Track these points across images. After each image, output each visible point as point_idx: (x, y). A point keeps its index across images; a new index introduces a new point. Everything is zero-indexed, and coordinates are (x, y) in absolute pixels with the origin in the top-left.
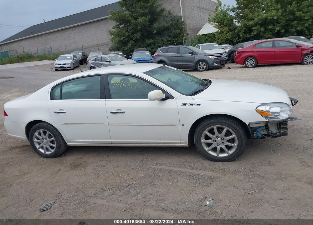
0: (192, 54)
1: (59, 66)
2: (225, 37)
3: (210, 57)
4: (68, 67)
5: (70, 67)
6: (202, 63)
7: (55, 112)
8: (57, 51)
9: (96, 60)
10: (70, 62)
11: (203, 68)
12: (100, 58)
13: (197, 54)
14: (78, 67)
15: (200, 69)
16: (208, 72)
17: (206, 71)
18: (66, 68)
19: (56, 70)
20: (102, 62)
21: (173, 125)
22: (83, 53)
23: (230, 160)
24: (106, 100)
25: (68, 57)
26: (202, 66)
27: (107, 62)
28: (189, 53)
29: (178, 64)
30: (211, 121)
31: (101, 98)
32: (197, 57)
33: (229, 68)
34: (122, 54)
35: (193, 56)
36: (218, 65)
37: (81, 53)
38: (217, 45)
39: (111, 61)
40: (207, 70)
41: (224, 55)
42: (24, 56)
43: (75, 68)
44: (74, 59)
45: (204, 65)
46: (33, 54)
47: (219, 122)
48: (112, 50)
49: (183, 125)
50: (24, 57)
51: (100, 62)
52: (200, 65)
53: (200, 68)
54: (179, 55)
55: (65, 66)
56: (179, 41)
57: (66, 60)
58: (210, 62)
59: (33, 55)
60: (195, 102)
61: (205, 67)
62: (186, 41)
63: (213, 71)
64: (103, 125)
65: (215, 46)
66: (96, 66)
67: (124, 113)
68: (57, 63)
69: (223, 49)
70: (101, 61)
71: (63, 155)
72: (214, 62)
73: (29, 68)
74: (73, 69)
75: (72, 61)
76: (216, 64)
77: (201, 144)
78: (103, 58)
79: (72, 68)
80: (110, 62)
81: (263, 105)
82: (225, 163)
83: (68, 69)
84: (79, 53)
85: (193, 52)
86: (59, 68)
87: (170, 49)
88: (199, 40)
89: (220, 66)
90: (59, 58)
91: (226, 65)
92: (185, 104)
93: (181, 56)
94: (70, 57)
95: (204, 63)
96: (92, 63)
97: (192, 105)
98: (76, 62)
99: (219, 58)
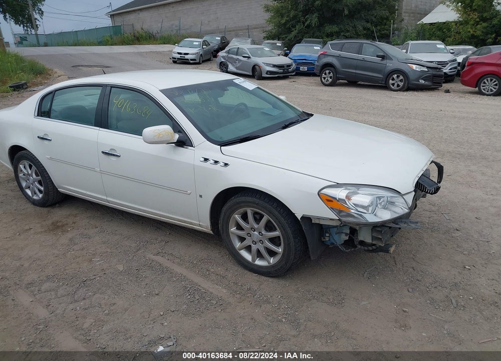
0: (383, 57)
1: (179, 56)
2: (469, 32)
3: (414, 67)
4: (191, 60)
5: (195, 60)
6: (398, 77)
7: (38, 137)
8: (189, 31)
9: (230, 52)
10: (195, 51)
11: (398, 86)
12: (236, 50)
13: (391, 59)
14: (209, 60)
15: (392, 86)
16: (405, 93)
17: (403, 91)
18: (188, 60)
19: (175, 62)
20: (237, 57)
21: (185, 193)
22: (222, 38)
23: (271, 275)
24: (101, 129)
25: (194, 43)
26: (396, 81)
27: (244, 57)
28: (378, 56)
29: (355, 73)
30: (243, 199)
31: (95, 126)
32: (390, 65)
33: (448, 91)
34: (280, 45)
35: (384, 62)
36: (426, 83)
37: (219, 38)
38: (442, 46)
39: (251, 57)
40: (404, 89)
41: (451, 65)
42: (142, 35)
43: (203, 61)
44: (204, 47)
45: (401, 81)
46: (154, 32)
47: (254, 203)
48: (271, 37)
49: (201, 196)
50: (142, 37)
51: (234, 56)
52: (393, 79)
53: (393, 84)
54: (361, 56)
55: (187, 57)
56: (383, 32)
57: (191, 48)
58: (412, 77)
59: (154, 34)
60: (222, 159)
61: (401, 84)
62: (396, 32)
63: (416, 93)
64: (93, 170)
65: (438, 46)
66: (229, 62)
67: (120, 156)
68: (177, 50)
69: (452, 53)
70: (237, 54)
71: (57, 205)
72: (420, 78)
73: (140, 54)
74: (199, 63)
75: (200, 50)
76: (422, 82)
77: (228, 235)
78: (240, 51)
79: (198, 61)
80: (249, 57)
81: (338, 185)
82: (264, 277)
83: (191, 62)
84: (217, 38)
85: (385, 55)
86: (178, 59)
87: (346, 45)
88: (419, 33)
89: (431, 86)
90: (182, 43)
91: (444, 85)
92: (206, 160)
93: (364, 60)
94: (197, 43)
95: (401, 77)
96: (223, 57)
97: (216, 162)
98: (206, 53)
99: (432, 72)
